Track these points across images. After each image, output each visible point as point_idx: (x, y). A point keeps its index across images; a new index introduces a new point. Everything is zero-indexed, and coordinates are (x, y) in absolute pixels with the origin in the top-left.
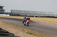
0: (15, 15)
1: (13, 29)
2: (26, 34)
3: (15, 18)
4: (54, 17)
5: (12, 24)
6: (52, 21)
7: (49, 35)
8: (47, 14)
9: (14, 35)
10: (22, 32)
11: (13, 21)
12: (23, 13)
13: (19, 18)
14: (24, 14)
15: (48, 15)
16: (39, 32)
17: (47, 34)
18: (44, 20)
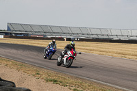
0: (17, 36)
1: (12, 70)
2: (43, 83)
3: (19, 43)
4: (111, 41)
5: (9, 58)
6: (107, 50)
7: (98, 83)
8: (95, 33)
9: (14, 86)
10: (34, 79)
11: (14, 51)
12: (36, 32)
13: (27, 44)
14: (39, 34)
15: (96, 37)
16: (76, 78)
17: (95, 82)
18: (88, 48)
